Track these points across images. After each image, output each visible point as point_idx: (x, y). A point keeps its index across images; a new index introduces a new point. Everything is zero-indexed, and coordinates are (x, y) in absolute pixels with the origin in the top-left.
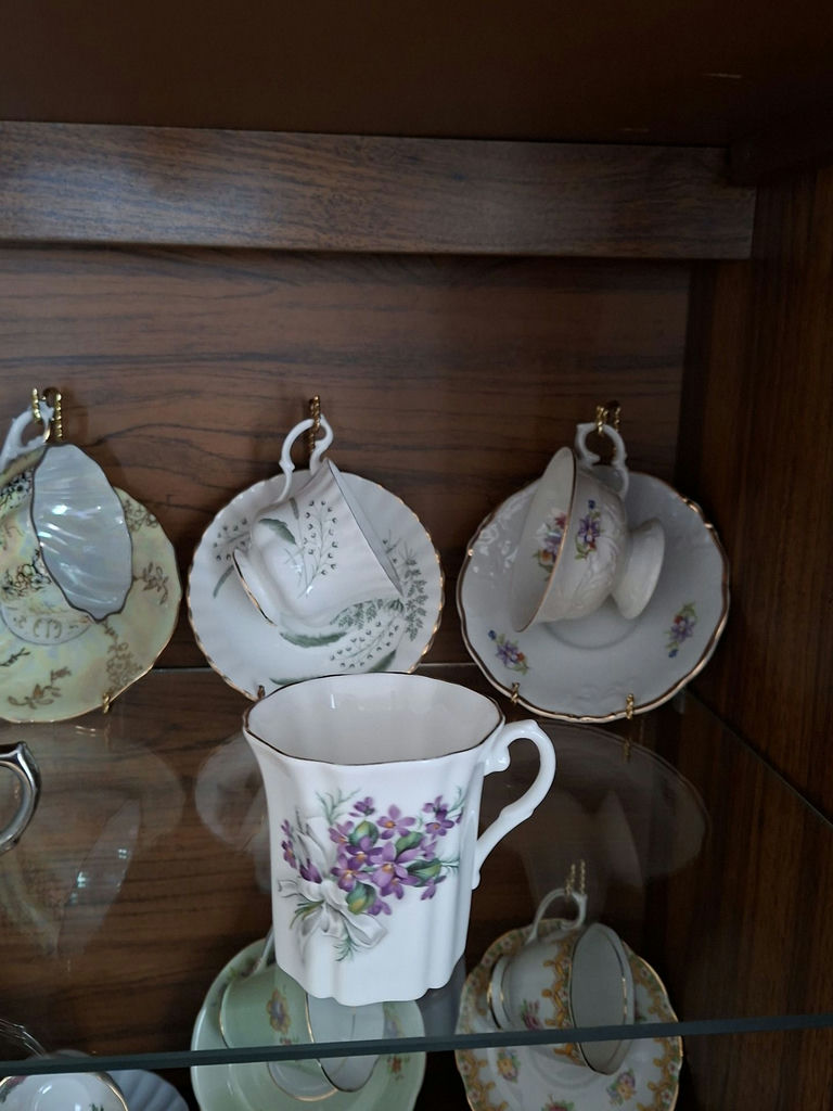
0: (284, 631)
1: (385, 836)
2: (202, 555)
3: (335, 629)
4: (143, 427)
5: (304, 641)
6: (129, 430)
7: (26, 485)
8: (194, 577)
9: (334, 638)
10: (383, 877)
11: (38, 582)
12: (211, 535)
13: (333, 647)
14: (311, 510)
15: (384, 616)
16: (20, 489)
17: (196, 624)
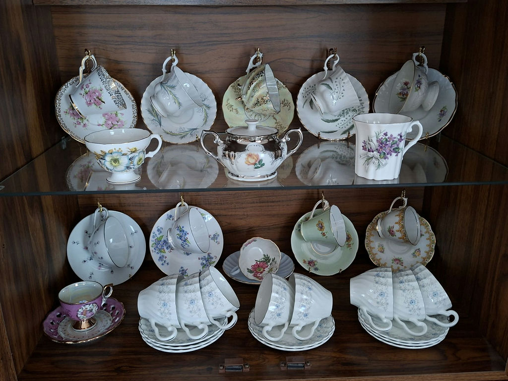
0: (322, 118)
1: (389, 141)
2: (300, 96)
3: (337, 118)
4: (280, 59)
5: (328, 121)
6: (276, 60)
7: (263, 75)
8: (298, 103)
9: (337, 120)
10: (388, 151)
11: (267, 101)
12: (302, 90)
13: (337, 122)
14: (337, 80)
15: (351, 114)
16: (262, 76)
17: (299, 116)
